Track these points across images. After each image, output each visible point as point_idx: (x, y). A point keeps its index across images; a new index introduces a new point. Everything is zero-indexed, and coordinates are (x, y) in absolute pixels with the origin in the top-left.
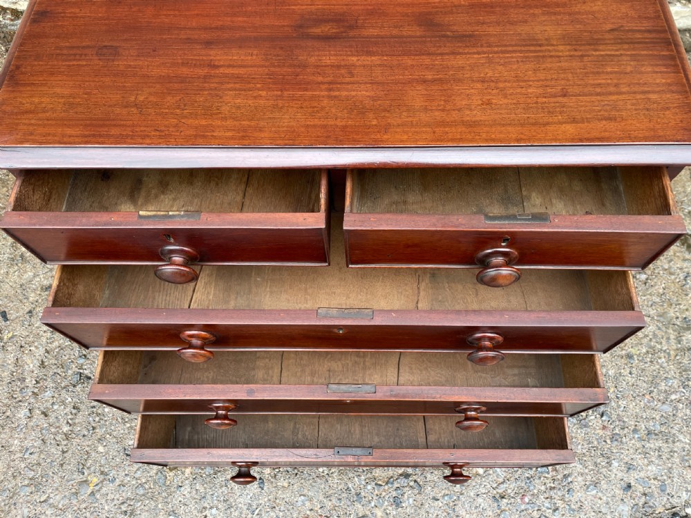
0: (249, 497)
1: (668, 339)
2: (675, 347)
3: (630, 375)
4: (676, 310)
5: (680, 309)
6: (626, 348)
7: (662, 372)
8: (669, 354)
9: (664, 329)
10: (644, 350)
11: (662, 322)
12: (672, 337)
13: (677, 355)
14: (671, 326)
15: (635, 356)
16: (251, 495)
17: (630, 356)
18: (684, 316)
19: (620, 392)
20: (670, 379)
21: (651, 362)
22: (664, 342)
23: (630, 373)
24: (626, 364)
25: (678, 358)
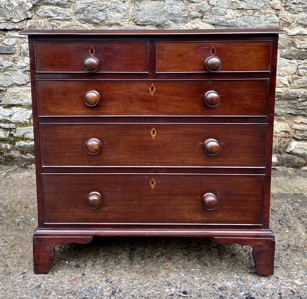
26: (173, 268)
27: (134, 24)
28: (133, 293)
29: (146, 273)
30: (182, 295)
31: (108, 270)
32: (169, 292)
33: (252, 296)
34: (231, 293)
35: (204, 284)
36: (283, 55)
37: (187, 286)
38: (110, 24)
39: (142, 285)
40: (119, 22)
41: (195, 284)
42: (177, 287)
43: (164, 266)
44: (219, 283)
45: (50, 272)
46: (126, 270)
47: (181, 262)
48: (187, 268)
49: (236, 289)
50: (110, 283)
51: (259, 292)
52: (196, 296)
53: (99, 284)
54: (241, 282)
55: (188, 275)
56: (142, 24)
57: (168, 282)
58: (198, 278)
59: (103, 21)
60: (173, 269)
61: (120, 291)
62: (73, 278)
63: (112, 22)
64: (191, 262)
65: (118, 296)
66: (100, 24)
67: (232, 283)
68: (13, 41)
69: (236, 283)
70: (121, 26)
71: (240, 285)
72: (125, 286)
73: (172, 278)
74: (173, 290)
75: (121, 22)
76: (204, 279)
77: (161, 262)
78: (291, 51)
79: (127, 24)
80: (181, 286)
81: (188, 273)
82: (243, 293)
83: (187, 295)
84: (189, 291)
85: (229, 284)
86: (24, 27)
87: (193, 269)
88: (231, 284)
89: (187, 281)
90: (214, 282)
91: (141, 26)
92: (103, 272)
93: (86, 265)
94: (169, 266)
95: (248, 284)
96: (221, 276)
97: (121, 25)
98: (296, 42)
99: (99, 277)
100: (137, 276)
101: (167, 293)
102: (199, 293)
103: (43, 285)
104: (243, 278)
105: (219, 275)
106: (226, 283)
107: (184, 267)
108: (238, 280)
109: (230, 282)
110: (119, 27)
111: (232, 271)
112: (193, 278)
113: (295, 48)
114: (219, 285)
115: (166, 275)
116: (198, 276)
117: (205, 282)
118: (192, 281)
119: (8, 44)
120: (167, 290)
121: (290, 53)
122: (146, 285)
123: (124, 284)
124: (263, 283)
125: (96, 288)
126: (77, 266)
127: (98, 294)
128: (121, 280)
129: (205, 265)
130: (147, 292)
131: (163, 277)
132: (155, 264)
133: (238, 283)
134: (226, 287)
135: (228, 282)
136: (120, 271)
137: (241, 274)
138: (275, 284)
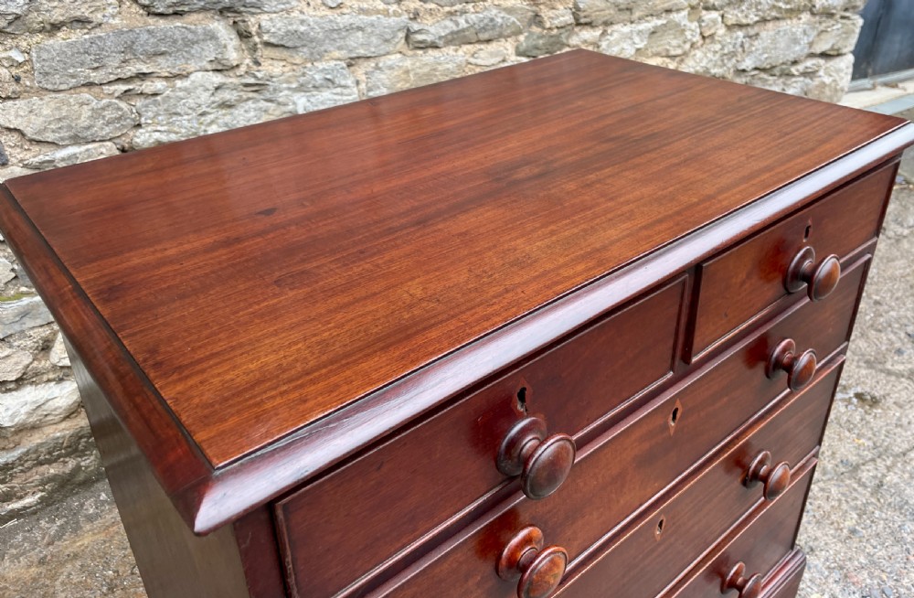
1: (855, 490)
2: (868, 494)
3: (876, 550)
4: (827, 459)
5: (828, 456)
6: (842, 526)
7: (891, 525)
8: (872, 503)
9: (841, 484)
10: (855, 516)
11: (833, 478)
12: (856, 486)
13: (879, 500)
14: (842, 477)
15: (857, 528)
17: (853, 532)
18: (839, 460)
19: (891, 573)
20: (904, 525)
21: (872, 522)
22: (855, 494)
23: (875, 547)
24: (860, 541)
25: (882, 501)
27: (142, 15)
36: (522, 49)
38: (48, 27)
40: (86, 14)
56: (171, 11)
59: (18, 17)
63: (57, 16)
66: (8, 30)
70: (93, 28)
75: (91, 12)
78: (535, 37)
79: (113, 16)
91: (170, 18)
97: (93, 25)
98: (543, 15)
110: (86, 31)
113: (539, 30)
121: (534, 43)
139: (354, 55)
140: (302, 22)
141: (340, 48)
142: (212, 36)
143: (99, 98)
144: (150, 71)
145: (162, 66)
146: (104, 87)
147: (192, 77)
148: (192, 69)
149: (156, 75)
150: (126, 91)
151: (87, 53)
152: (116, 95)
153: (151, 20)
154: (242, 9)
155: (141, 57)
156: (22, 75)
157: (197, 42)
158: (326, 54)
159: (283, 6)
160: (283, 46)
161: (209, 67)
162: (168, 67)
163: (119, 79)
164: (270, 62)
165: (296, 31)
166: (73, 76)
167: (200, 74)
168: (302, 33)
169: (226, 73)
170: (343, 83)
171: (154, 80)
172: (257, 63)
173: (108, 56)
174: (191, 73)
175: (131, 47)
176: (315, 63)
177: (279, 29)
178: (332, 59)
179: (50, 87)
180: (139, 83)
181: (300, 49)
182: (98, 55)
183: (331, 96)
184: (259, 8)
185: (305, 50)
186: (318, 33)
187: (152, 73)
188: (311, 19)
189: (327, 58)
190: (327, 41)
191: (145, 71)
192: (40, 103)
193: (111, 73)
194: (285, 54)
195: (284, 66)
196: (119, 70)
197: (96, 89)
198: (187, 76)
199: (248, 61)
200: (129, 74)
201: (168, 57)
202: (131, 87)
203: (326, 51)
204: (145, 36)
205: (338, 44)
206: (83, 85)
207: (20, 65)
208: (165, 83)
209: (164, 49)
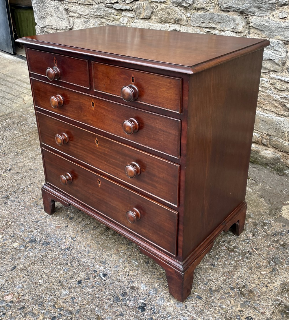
0: (4, 269)
16: (6, 269)
26: (122, 252)
27: (219, 10)
28: (76, 255)
29: (102, 246)
30: (101, 276)
31: (83, 231)
32: (97, 268)
33: (145, 308)
34: (135, 296)
35: (126, 277)
37: (112, 271)
38: (197, 9)
39: (89, 253)
40: (205, 7)
41: (120, 273)
42: (105, 268)
43: (119, 247)
44: (138, 283)
45: (53, 215)
46: (93, 237)
47: (133, 251)
48: (131, 258)
49: (143, 295)
50: (73, 241)
51: (154, 308)
52: (109, 282)
53: (67, 238)
54: (153, 292)
55: (125, 263)
56: (225, 10)
57: (105, 261)
58: (128, 270)
59: (190, 5)
60: (121, 254)
61: (71, 250)
62: (60, 225)
63: (198, 6)
64: (141, 255)
65: (66, 252)
66: (189, 8)
67: (146, 289)
68: (126, 19)
69: (149, 290)
71: (149, 294)
72: (78, 247)
73: (111, 259)
74: (102, 268)
75: (207, 7)
76: (131, 273)
77: (121, 243)
79: (212, 9)
80: (109, 269)
81: (127, 262)
82: (142, 301)
83: (104, 277)
84: (109, 276)
85: (143, 288)
86: (133, 8)
87: (134, 261)
88: (144, 289)
89: (118, 267)
90: (135, 280)
91: (225, 12)
92: (79, 231)
93: (76, 220)
94: (121, 249)
95: (157, 296)
96: (145, 278)
97: (207, 10)
99: (73, 232)
100: (94, 245)
101: (95, 268)
102: (113, 281)
103: (40, 222)
104: (160, 290)
105: (145, 277)
106: (142, 286)
107: (130, 255)
108: (154, 289)
109: (146, 287)
110: (205, 12)
111: (159, 279)
112: (125, 267)
114: (136, 284)
115: (110, 255)
116: (130, 268)
117: (129, 276)
118: (121, 270)
119: (123, 22)
120: (98, 266)
122: (91, 255)
123: (79, 246)
124: (168, 304)
125: (62, 239)
126: (71, 218)
127: (58, 245)
128: (81, 243)
129: (148, 263)
130: (85, 260)
131: (107, 255)
132: (116, 242)
133: (150, 291)
134: (138, 289)
135: (144, 286)
136: (88, 235)
137: (163, 286)
138: (176, 311)
139: (287, 40)
140: (267, 22)
141: (281, 35)
142: (234, 20)
143: (201, 31)
144: (215, 27)
145: (219, 26)
146: (204, 29)
147: (226, 32)
148: (226, 30)
149: (217, 29)
150: (208, 31)
151: (202, 18)
152: (206, 32)
153: (220, 12)
154: (248, 13)
155: (215, 22)
156: (189, 20)
157: (229, 21)
158: (275, 36)
159: (262, 15)
160: (258, 29)
161: (231, 30)
162: (221, 27)
163: (207, 27)
164: (254, 34)
165: (264, 25)
166: (197, 23)
167: (228, 32)
168: (266, 26)
169: (237, 34)
170: (277, 49)
171: (217, 30)
172: (249, 34)
173: (206, 20)
174: (226, 31)
175: (212, 18)
176: (270, 39)
177: (257, 22)
178: (278, 39)
179: (192, 25)
180: (212, 30)
181: (265, 32)
182: (204, 19)
183: (270, 53)
184: (254, 14)
185: (267, 33)
186: (273, 27)
187: (216, 28)
188: (271, 21)
189: (275, 38)
190: (276, 31)
191: (214, 26)
192: (189, 28)
193: (206, 25)
194: (260, 32)
195: (259, 37)
196: (208, 25)
197: (202, 29)
198: (225, 31)
199: (247, 32)
200: (210, 26)
201: (221, 24)
202: (210, 30)
203: (275, 35)
204: (217, 16)
205: (281, 34)
206: (199, 27)
207: (189, 17)
208: (218, 32)
209: (220, 21)
